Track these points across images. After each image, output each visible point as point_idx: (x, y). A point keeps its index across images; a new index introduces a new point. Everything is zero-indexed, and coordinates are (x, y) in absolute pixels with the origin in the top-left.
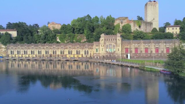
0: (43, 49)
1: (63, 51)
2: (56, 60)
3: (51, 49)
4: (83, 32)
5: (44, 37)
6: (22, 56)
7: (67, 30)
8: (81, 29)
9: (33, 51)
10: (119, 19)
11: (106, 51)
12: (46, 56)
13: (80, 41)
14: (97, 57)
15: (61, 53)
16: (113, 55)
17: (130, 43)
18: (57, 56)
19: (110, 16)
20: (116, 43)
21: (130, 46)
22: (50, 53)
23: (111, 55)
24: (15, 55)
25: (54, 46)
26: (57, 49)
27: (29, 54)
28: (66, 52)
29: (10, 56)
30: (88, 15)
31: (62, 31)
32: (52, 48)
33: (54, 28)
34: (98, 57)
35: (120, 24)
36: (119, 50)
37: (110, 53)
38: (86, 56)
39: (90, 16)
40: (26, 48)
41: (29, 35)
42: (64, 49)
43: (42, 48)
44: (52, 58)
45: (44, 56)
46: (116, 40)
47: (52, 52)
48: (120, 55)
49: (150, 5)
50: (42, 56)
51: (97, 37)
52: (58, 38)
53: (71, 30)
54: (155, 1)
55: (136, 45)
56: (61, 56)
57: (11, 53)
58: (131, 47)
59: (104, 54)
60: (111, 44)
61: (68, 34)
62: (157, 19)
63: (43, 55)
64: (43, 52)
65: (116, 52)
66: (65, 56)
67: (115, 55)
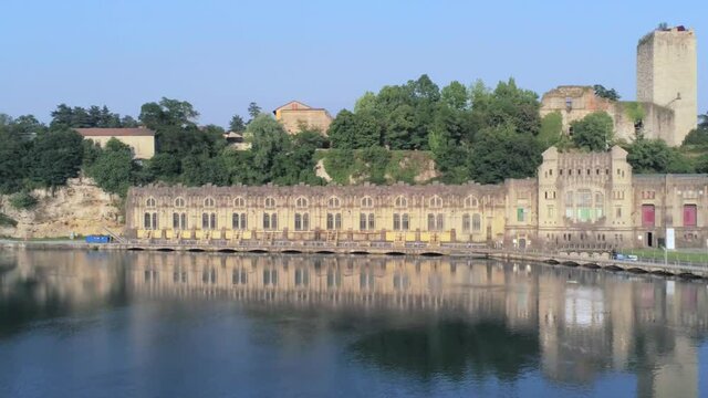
0: (286, 206)
1: (372, 216)
2: (346, 253)
3: (320, 206)
4: (422, 143)
5: (266, 162)
6: (194, 237)
7: (357, 135)
8: (415, 130)
9: (243, 215)
10: (556, 92)
11: (566, 219)
12: (298, 236)
13: (413, 176)
14: (522, 242)
15: (363, 225)
16: (597, 233)
17: (664, 185)
18: (345, 236)
19: (512, 81)
20: (608, 186)
21: (664, 199)
22: (313, 225)
23: (589, 233)
24: (164, 232)
25: (334, 197)
26: (344, 206)
27: (224, 229)
28: (384, 221)
29: (141, 233)
30: (425, 77)
31: (338, 136)
32: (323, 202)
33: (301, 124)
34: (528, 243)
35: (564, 113)
36: (619, 213)
37: (582, 227)
38: (471, 237)
39: (429, 82)
40: (212, 204)
41: (201, 152)
42: (376, 206)
43: (281, 203)
44: (325, 246)
45: (290, 236)
46: (607, 172)
47: (324, 221)
48: (623, 233)
49: (665, 42)
50: (280, 236)
51: (487, 162)
52: (320, 163)
53: (374, 135)
54: (681, 29)
55: (691, 196)
56: (363, 237)
57: (147, 224)
58: (668, 204)
59: (558, 228)
60: (589, 190)
61: (360, 150)
62: (691, 96)
63: (286, 232)
64: (286, 220)
65: (608, 224)
66: (379, 237)
67: (606, 233)
